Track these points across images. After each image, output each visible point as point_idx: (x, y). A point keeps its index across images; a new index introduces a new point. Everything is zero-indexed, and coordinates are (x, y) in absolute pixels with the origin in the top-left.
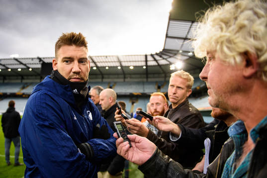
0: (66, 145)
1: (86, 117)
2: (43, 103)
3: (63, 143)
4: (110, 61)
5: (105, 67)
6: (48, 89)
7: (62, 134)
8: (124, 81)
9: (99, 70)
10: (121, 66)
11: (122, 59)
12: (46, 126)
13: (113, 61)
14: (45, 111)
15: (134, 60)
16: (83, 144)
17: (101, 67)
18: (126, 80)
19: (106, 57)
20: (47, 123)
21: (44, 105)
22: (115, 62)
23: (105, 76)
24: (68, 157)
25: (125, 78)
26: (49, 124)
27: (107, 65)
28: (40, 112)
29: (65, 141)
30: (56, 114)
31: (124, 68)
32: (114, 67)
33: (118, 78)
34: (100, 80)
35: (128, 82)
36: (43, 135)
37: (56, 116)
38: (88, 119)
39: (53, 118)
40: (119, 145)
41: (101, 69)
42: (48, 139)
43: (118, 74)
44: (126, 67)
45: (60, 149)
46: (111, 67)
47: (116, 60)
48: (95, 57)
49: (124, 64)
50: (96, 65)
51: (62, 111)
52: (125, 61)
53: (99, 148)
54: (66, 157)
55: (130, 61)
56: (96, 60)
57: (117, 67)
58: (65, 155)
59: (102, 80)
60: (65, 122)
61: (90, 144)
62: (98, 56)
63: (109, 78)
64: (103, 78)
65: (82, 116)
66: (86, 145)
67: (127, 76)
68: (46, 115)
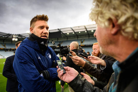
0: (33, 72)
1: (47, 57)
2: (22, 51)
3: (31, 71)
4: (81, 29)
5: (79, 32)
6: (26, 44)
7: (31, 66)
8: (89, 38)
9: (76, 34)
10: (87, 31)
11: (87, 27)
12: (22, 63)
13: (82, 28)
14: (23, 55)
15: (93, 27)
16: (44, 71)
17: (77, 32)
18: (90, 38)
19: (79, 27)
20: (23, 61)
21: (22, 52)
22: (83, 29)
23: (79, 37)
24: (34, 78)
25: (89, 37)
26: (24, 61)
27: (79, 31)
28: (20, 56)
29: (32, 70)
30: (28, 56)
31: (88, 32)
32: (83, 31)
33: (86, 37)
34: (77, 39)
35: (91, 39)
36: (21, 67)
37: (28, 57)
38: (48, 58)
39: (26, 58)
40: (58, 72)
41: (76, 33)
42: (23, 69)
43: (86, 35)
44: (89, 31)
45: (29, 74)
46: (82, 32)
47: (84, 28)
48: (73, 27)
49: (88, 30)
50: (74, 31)
51: (31, 55)
52: (88, 28)
53: (53, 73)
54: (32, 78)
55: (91, 28)
56: (74, 29)
57: (85, 31)
58: (32, 77)
59: (78, 39)
60: (33, 60)
61: (48, 71)
62: (75, 27)
63: (81, 37)
64: (78, 38)
65: (44, 56)
66: (46, 71)
67: (90, 36)
68: (23, 57)
